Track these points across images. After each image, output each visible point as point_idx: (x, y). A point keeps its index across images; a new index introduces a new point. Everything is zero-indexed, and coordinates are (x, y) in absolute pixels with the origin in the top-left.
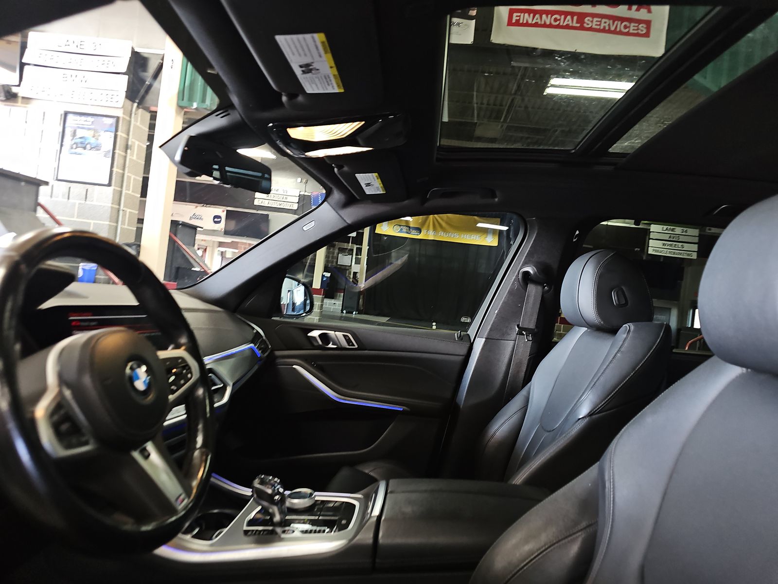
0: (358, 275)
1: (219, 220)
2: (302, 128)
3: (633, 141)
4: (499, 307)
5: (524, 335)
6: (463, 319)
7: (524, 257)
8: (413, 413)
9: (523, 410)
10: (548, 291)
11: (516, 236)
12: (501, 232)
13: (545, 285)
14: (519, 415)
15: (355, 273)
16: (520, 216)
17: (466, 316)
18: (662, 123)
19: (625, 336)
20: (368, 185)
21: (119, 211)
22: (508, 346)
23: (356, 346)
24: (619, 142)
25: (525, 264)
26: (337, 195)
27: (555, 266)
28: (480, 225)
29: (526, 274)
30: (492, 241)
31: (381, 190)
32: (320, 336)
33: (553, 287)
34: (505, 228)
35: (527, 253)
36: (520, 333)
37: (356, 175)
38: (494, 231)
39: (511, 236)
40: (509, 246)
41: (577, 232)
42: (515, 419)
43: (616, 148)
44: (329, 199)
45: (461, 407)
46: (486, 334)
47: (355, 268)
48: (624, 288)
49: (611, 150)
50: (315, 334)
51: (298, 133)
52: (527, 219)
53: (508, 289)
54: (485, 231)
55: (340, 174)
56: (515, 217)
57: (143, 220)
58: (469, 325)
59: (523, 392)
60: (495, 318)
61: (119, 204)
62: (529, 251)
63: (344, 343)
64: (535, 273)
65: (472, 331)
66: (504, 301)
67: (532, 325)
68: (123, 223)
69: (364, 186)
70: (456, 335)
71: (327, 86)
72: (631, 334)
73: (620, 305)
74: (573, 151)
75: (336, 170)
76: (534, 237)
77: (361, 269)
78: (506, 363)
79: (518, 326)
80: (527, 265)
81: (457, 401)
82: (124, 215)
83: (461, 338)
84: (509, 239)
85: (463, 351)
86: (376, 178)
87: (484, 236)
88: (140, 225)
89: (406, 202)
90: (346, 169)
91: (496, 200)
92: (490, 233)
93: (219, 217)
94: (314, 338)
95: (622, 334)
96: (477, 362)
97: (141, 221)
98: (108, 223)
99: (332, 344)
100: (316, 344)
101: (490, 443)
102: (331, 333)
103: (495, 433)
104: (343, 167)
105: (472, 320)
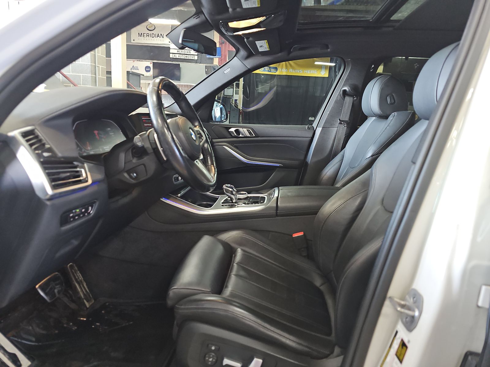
0: (238, 102)
1: (149, 69)
2: (235, 22)
3: (403, 13)
4: (330, 110)
5: (342, 124)
6: (310, 119)
7: (344, 82)
8: (285, 167)
9: (341, 161)
10: (357, 99)
11: (339, 70)
12: (330, 68)
13: (355, 96)
14: (339, 163)
15: (236, 100)
16: (342, 58)
17: (312, 116)
18: (418, 3)
19: (392, 118)
20: (261, 46)
21: (95, 67)
22: (334, 131)
23: (254, 136)
24: (395, 14)
25: (344, 85)
26: (243, 53)
27: (360, 86)
28: (316, 63)
29: (345, 91)
30: (324, 74)
31: (267, 48)
32: (235, 131)
33: (359, 97)
34: (333, 64)
35: (346, 79)
36: (340, 123)
37: (256, 42)
38: (326, 67)
39: (337, 70)
40: (336, 76)
41: (373, 66)
42: (336, 166)
43: (395, 17)
44: (238, 55)
45: (309, 163)
46: (323, 125)
47: (236, 97)
48: (393, 94)
49: (392, 19)
50: (233, 130)
51: (232, 25)
52: (345, 60)
53: (335, 100)
54: (320, 67)
55: (247, 42)
56: (339, 59)
57: (111, 72)
58: (313, 121)
59: (342, 153)
60: (327, 116)
61: (95, 63)
62: (346, 78)
63: (248, 135)
64: (349, 91)
65: (315, 125)
66: (332, 107)
67: (347, 119)
68: (99, 75)
69: (258, 47)
70: (306, 127)
71: (253, 4)
72: (395, 117)
73: (391, 104)
74: (371, 20)
75: (245, 40)
76: (349, 70)
77: (240, 97)
78: (333, 140)
79: (340, 120)
80: (345, 86)
81: (307, 160)
82: (99, 70)
83: (309, 128)
84: (335, 72)
85: (311, 135)
86: (266, 43)
87: (320, 70)
88: (109, 76)
89: (280, 54)
90: (251, 39)
91: (329, 50)
92: (323, 68)
93: (149, 67)
94: (232, 132)
95: (390, 118)
96: (317, 140)
97: (109, 73)
98: (90, 75)
99: (242, 135)
100: (233, 135)
101: (324, 178)
102: (241, 129)
103: (326, 173)
104: (249, 38)
105: (315, 119)
